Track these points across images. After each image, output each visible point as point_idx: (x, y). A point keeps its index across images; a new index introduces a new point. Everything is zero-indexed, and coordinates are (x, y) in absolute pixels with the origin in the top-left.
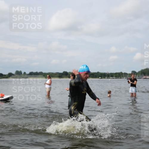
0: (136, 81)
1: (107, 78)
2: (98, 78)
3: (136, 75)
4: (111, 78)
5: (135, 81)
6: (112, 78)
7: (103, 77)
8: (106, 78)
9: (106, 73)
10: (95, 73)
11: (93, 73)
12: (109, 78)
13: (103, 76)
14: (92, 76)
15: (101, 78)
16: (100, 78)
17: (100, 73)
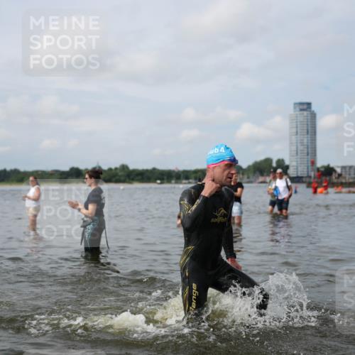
0: (242, 187)
1: (176, 183)
2: (154, 181)
3: (243, 174)
4: (185, 183)
5: (239, 190)
6: (187, 181)
7: (165, 181)
8: (173, 181)
9: (174, 171)
10: (147, 171)
11: (143, 170)
12: (181, 183)
13: (165, 177)
14: (140, 177)
15: (161, 183)
16: (159, 181)
17: (159, 170)
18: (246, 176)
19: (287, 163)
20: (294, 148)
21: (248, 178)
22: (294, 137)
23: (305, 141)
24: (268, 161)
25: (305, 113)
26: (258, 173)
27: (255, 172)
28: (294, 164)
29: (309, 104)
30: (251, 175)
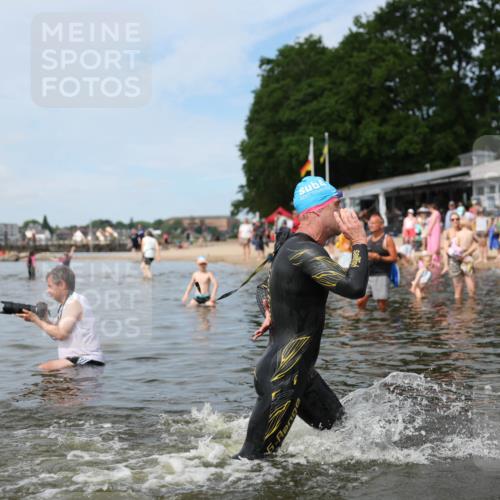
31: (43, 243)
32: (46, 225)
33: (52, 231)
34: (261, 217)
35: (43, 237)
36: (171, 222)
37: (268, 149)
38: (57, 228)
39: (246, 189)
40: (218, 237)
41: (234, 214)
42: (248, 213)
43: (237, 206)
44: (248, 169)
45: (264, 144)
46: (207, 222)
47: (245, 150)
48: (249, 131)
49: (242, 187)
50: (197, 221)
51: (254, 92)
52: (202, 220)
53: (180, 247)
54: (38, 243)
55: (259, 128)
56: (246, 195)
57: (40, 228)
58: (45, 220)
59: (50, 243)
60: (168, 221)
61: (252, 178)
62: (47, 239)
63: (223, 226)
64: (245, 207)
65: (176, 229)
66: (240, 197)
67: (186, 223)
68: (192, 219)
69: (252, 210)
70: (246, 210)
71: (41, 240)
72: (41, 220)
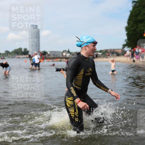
18: (11, 56)
19: (28, 50)
20: (31, 44)
21: (12, 56)
22: (31, 40)
23: (35, 41)
24: (20, 49)
25: (35, 29)
26: (16, 54)
27: (15, 54)
28: (31, 50)
29: (37, 26)
30: (13, 55)
31: (68, 57)
32: (69, 52)
33: (70, 53)
34: (131, 49)
35: (68, 55)
36: (105, 51)
37: (134, 28)
38: (72, 53)
39: (127, 41)
40: (118, 55)
41: (123, 48)
42: (127, 48)
43: (124, 46)
44: (128, 35)
45: (133, 27)
46: (115, 51)
47: (127, 29)
48: (128, 23)
49: (126, 40)
50: (112, 50)
51: (130, 11)
52: (114, 50)
53: (107, 58)
54: (66, 57)
55: (131, 22)
56: (127, 42)
57: (67, 52)
58: (69, 50)
59: (70, 57)
60: (103, 50)
61: (129, 37)
62: (69, 56)
63: (120, 52)
64: (126, 46)
65: (106, 53)
66: (125, 43)
67: (109, 51)
68: (111, 50)
69: (129, 47)
70: (127, 47)
71: (67, 56)
72: (67, 50)
